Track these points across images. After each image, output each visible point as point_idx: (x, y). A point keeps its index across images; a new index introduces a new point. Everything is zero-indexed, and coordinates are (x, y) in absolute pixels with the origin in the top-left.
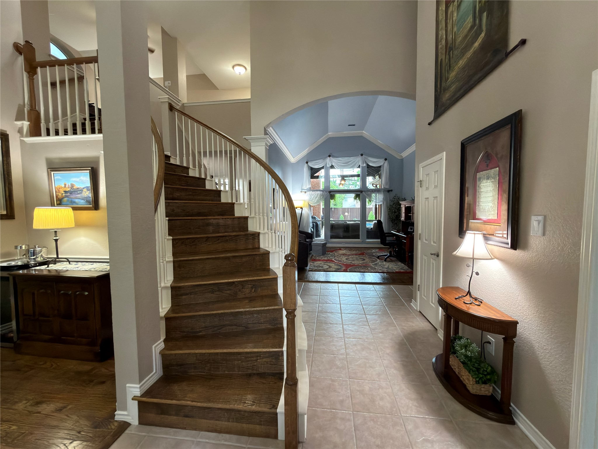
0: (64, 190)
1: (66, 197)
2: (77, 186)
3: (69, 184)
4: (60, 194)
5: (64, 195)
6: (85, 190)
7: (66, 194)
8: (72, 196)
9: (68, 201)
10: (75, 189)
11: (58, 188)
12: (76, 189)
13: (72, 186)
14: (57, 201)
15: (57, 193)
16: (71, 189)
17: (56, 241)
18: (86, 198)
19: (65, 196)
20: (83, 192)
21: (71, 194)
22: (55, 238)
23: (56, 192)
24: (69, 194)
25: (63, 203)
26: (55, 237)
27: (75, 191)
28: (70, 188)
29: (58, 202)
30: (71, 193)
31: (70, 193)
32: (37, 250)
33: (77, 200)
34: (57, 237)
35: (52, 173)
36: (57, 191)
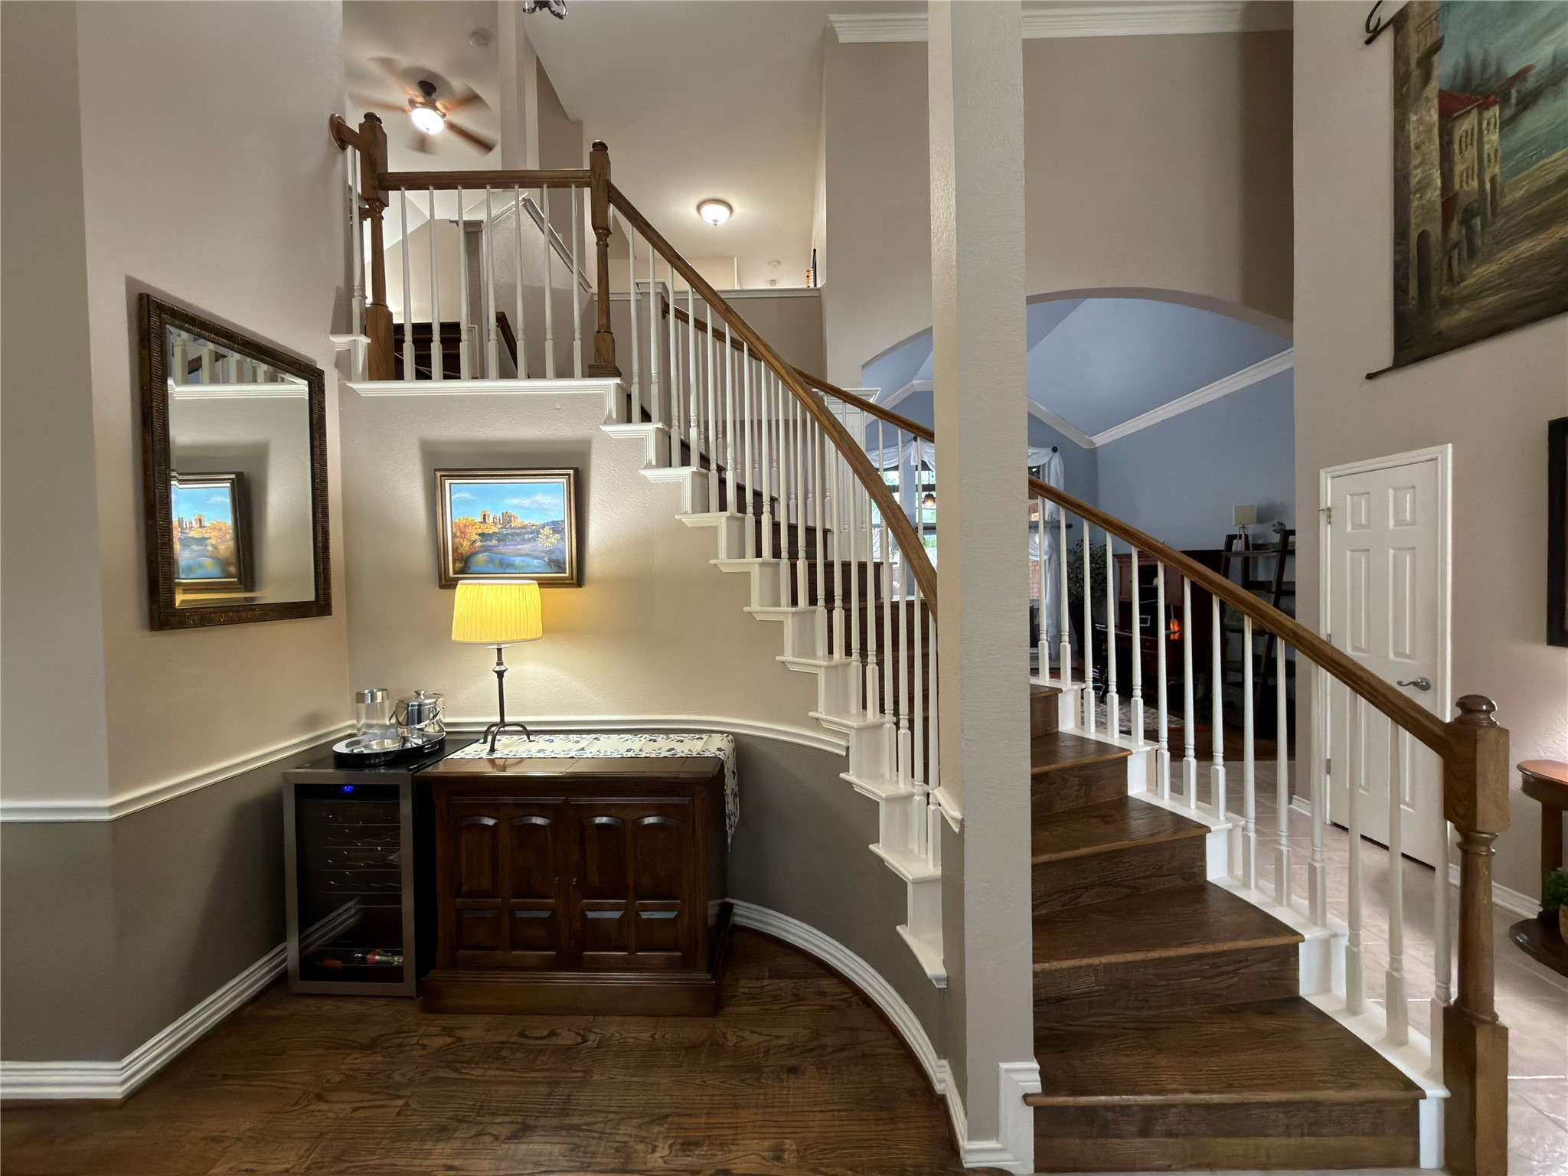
0: (480, 531)
1: (485, 549)
2: (521, 519)
3: (495, 514)
4: (466, 544)
5: (478, 544)
6: (547, 530)
7: (486, 541)
8: (502, 549)
9: (491, 561)
10: (514, 528)
11: (462, 525)
12: (519, 528)
13: (507, 519)
14: (454, 561)
15: (457, 540)
16: (502, 528)
17: (500, 674)
18: (550, 552)
19: (482, 546)
20: (540, 536)
21: (502, 543)
22: (498, 669)
23: (454, 536)
24: (494, 542)
25: (473, 569)
26: (498, 664)
27: (513, 535)
28: (499, 526)
29: (459, 565)
30: (502, 538)
31: (499, 541)
32: (426, 704)
33: (518, 560)
34: (501, 664)
35: (447, 482)
36: (458, 534)
